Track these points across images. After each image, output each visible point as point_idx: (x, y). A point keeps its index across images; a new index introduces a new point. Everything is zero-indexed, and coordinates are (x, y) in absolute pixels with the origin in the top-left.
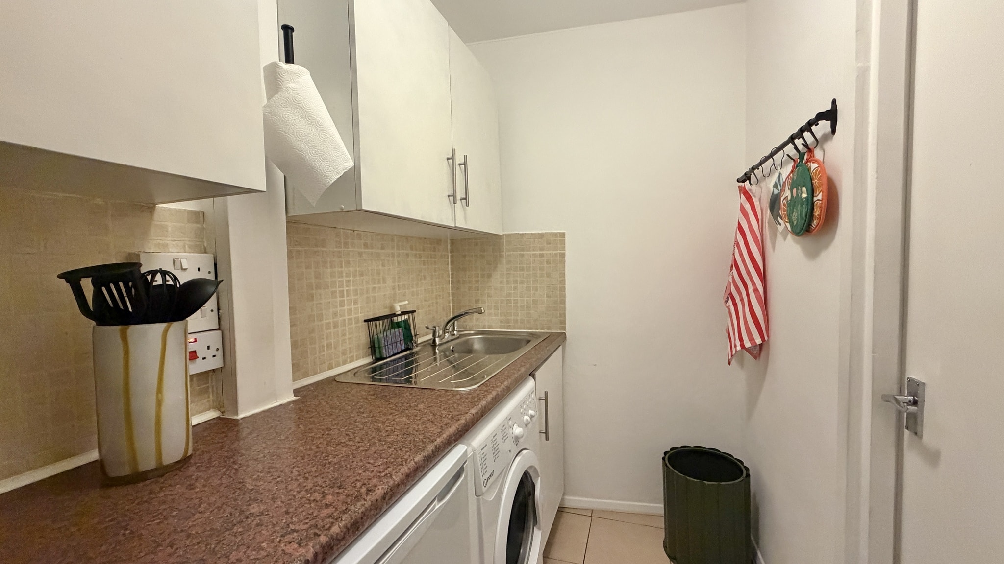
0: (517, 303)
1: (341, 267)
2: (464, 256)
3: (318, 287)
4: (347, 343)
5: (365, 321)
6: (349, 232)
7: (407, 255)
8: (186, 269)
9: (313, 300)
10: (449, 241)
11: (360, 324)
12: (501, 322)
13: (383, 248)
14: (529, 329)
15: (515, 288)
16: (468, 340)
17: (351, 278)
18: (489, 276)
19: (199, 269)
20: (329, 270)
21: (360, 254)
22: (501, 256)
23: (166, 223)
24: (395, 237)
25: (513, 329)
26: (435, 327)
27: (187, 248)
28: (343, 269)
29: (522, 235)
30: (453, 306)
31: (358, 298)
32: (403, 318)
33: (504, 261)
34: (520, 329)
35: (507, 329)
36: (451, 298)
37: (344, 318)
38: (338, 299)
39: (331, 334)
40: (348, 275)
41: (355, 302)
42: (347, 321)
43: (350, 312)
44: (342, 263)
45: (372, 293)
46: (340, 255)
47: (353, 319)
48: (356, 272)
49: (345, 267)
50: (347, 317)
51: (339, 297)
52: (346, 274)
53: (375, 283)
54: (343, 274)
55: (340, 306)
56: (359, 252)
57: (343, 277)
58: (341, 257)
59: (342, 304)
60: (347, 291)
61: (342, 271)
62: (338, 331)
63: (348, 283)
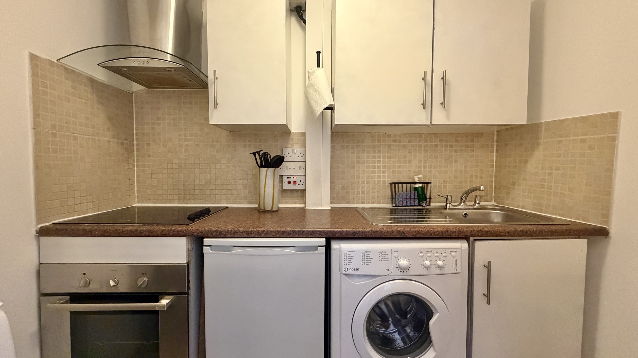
0: (551, 189)
1: (375, 153)
2: (507, 144)
3: (358, 162)
4: (376, 193)
5: (390, 184)
6: (382, 134)
7: (436, 146)
8: (296, 153)
9: (354, 168)
10: (496, 133)
11: (387, 185)
12: (534, 204)
13: (410, 142)
14: (562, 216)
15: (550, 174)
16: (489, 213)
17: (381, 159)
18: (526, 162)
19: (300, 153)
20: (366, 154)
21: (389, 146)
22: (538, 144)
23: (293, 138)
24: (423, 134)
25: (544, 213)
26: (447, 196)
27: (300, 146)
28: (376, 154)
29: (563, 121)
30: (495, 185)
31: (386, 170)
32: (420, 185)
33: (541, 147)
34: (552, 214)
35: (539, 212)
36: (494, 179)
37: (375, 180)
38: (371, 170)
39: (365, 186)
40: (379, 157)
41: (384, 172)
42: (376, 182)
43: (379, 177)
44: (375, 151)
45: (398, 169)
46: (374, 147)
47: (381, 181)
48: (385, 156)
49: (377, 153)
50: (376, 180)
51: (372, 169)
52: (378, 156)
53: (401, 163)
54: (375, 157)
55: (372, 173)
56: (388, 145)
57: (375, 158)
58: (375, 148)
59: (374, 172)
60: (378, 166)
61: (375, 155)
62: (370, 186)
63: (379, 162)
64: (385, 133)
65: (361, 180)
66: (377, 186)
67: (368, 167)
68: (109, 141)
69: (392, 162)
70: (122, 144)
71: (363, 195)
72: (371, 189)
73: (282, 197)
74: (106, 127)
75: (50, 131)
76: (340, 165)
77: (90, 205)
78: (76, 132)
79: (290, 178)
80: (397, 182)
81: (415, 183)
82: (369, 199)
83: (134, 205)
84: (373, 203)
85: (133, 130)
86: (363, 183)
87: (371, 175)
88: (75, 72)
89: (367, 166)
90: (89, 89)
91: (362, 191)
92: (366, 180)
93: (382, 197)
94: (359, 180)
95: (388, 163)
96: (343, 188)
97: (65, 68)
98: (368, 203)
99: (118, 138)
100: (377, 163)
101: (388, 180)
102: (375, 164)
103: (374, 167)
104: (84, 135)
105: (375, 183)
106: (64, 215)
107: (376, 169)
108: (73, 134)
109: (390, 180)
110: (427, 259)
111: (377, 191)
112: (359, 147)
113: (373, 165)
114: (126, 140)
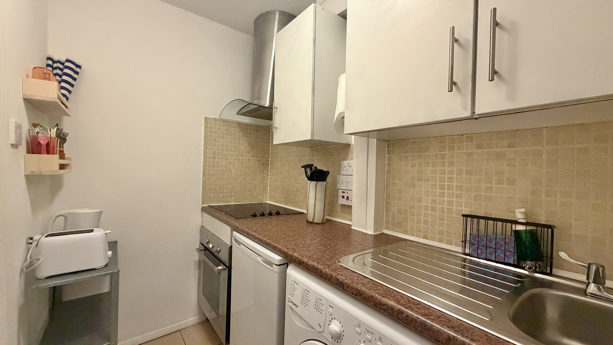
1: (444, 166)
5: (464, 215)
6: (456, 137)
8: (350, 166)
9: (414, 187)
11: (457, 216)
13: (511, 146)
20: (431, 167)
26: (590, 264)
28: (446, 168)
32: (528, 228)
37: (444, 206)
38: (438, 191)
39: (428, 214)
40: (451, 173)
41: (458, 196)
42: (446, 210)
43: (450, 203)
44: (444, 163)
45: (485, 192)
46: (443, 157)
47: (454, 210)
48: (462, 170)
49: (449, 166)
50: (446, 206)
51: (440, 189)
52: (449, 171)
53: (491, 183)
54: (445, 171)
55: (440, 196)
56: (467, 154)
57: (444, 174)
58: (445, 158)
59: (442, 195)
60: (448, 185)
61: (445, 170)
62: (436, 215)
63: (451, 179)
64: (462, 135)
65: (423, 204)
66: (447, 216)
67: (434, 186)
68: (249, 160)
69: (473, 181)
70: (259, 160)
71: (426, 226)
72: (437, 219)
73: (341, 212)
74: (248, 150)
75: (212, 156)
76: (397, 181)
77: (233, 198)
78: (227, 155)
79: (344, 192)
80: (483, 215)
81: (516, 222)
82: (435, 234)
83: (266, 202)
84: (440, 241)
85: (269, 151)
86: (426, 208)
87: (438, 198)
88: (229, 121)
89: (432, 185)
90: (238, 129)
91: (424, 221)
92: (430, 205)
93: (455, 234)
94: (421, 204)
95: (466, 182)
96: (399, 211)
97: (223, 120)
98: (433, 239)
99: (256, 157)
100: (448, 182)
101: (466, 209)
102: (445, 182)
103: (442, 187)
104: (232, 156)
105: (443, 212)
106: (216, 202)
107: (446, 191)
108: (225, 157)
109: (469, 209)
110: (364, 342)
111: (447, 224)
112: (421, 158)
113: (441, 183)
114: (263, 157)
